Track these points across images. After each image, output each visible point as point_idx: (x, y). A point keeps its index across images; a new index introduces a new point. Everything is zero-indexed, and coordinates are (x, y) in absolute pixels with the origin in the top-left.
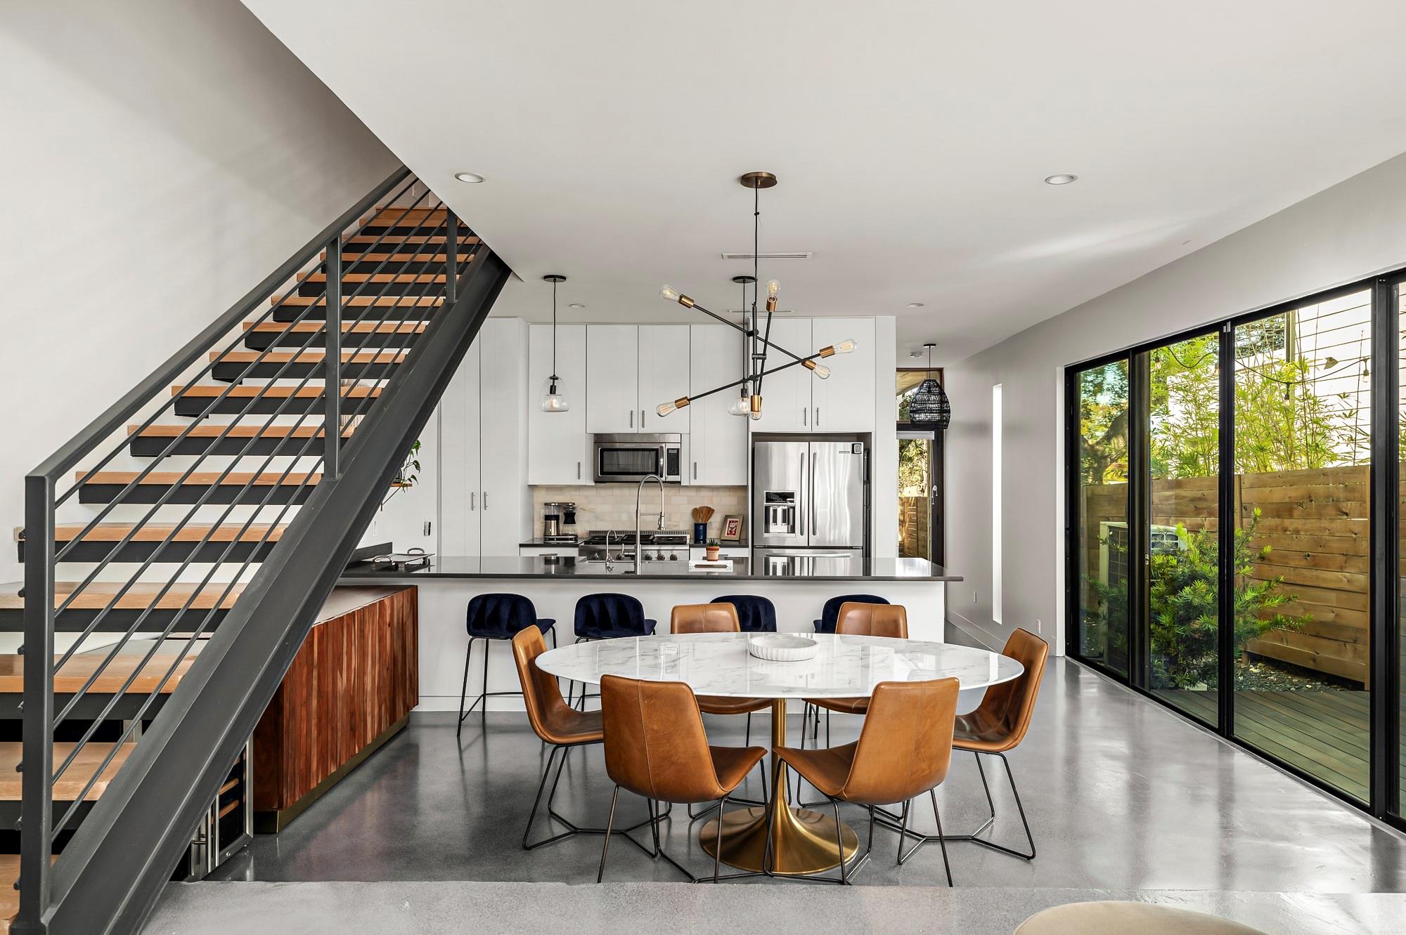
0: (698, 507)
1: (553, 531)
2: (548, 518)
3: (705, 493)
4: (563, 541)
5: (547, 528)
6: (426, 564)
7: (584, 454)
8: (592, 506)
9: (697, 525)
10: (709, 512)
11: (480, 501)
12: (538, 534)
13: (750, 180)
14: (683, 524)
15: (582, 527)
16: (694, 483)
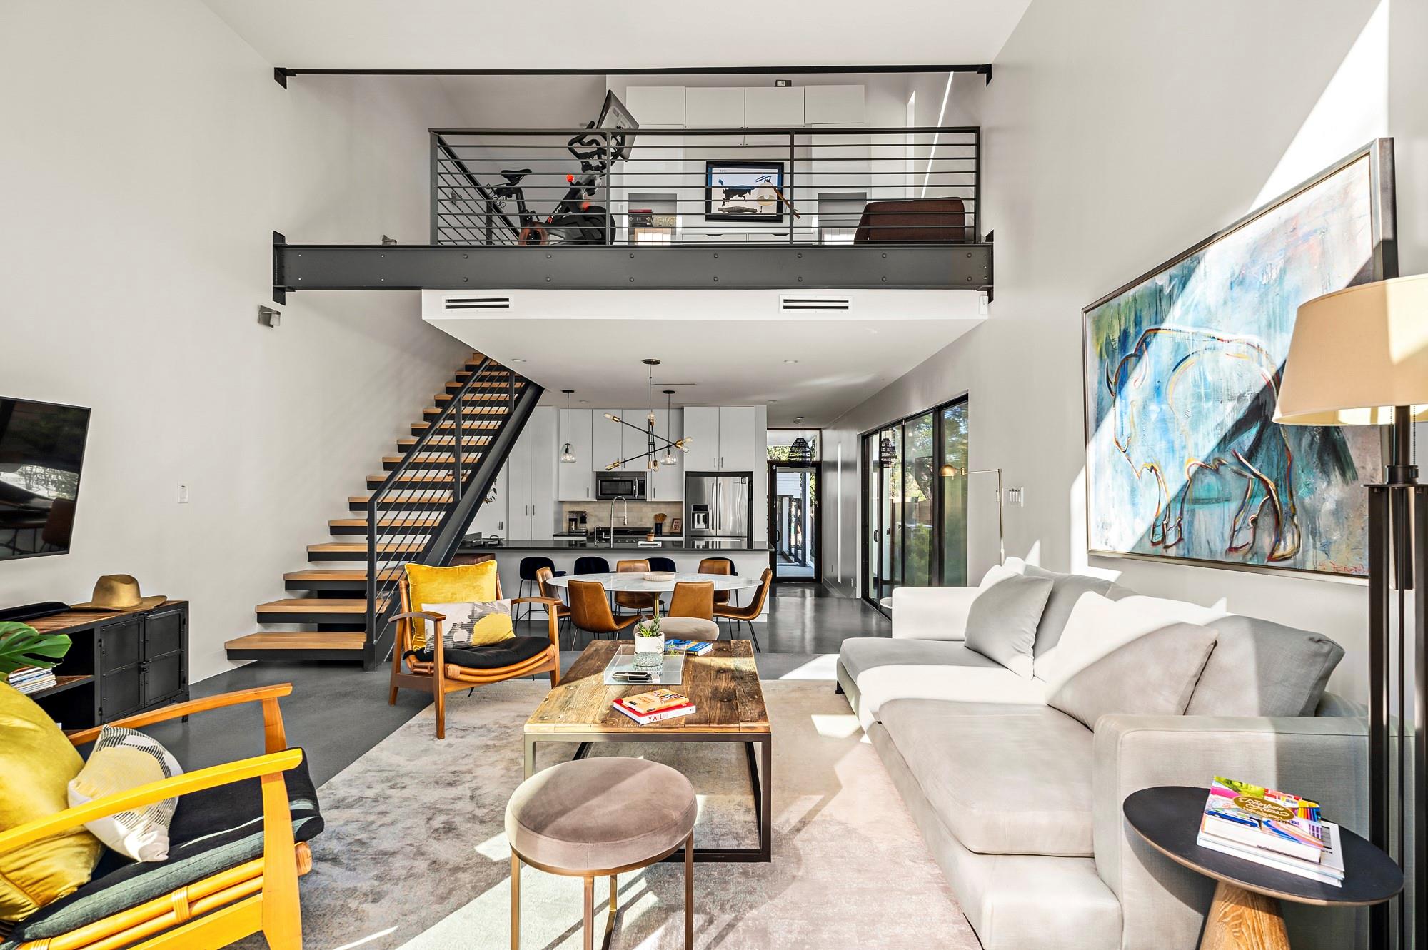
0: (657, 513)
1: (573, 528)
2: (571, 520)
3: (662, 506)
4: (578, 533)
5: (570, 526)
6: (499, 544)
7: (591, 483)
8: (597, 513)
9: (656, 524)
10: (664, 516)
11: (531, 510)
12: (565, 528)
13: (648, 362)
14: (649, 523)
15: (590, 525)
16: (653, 500)
